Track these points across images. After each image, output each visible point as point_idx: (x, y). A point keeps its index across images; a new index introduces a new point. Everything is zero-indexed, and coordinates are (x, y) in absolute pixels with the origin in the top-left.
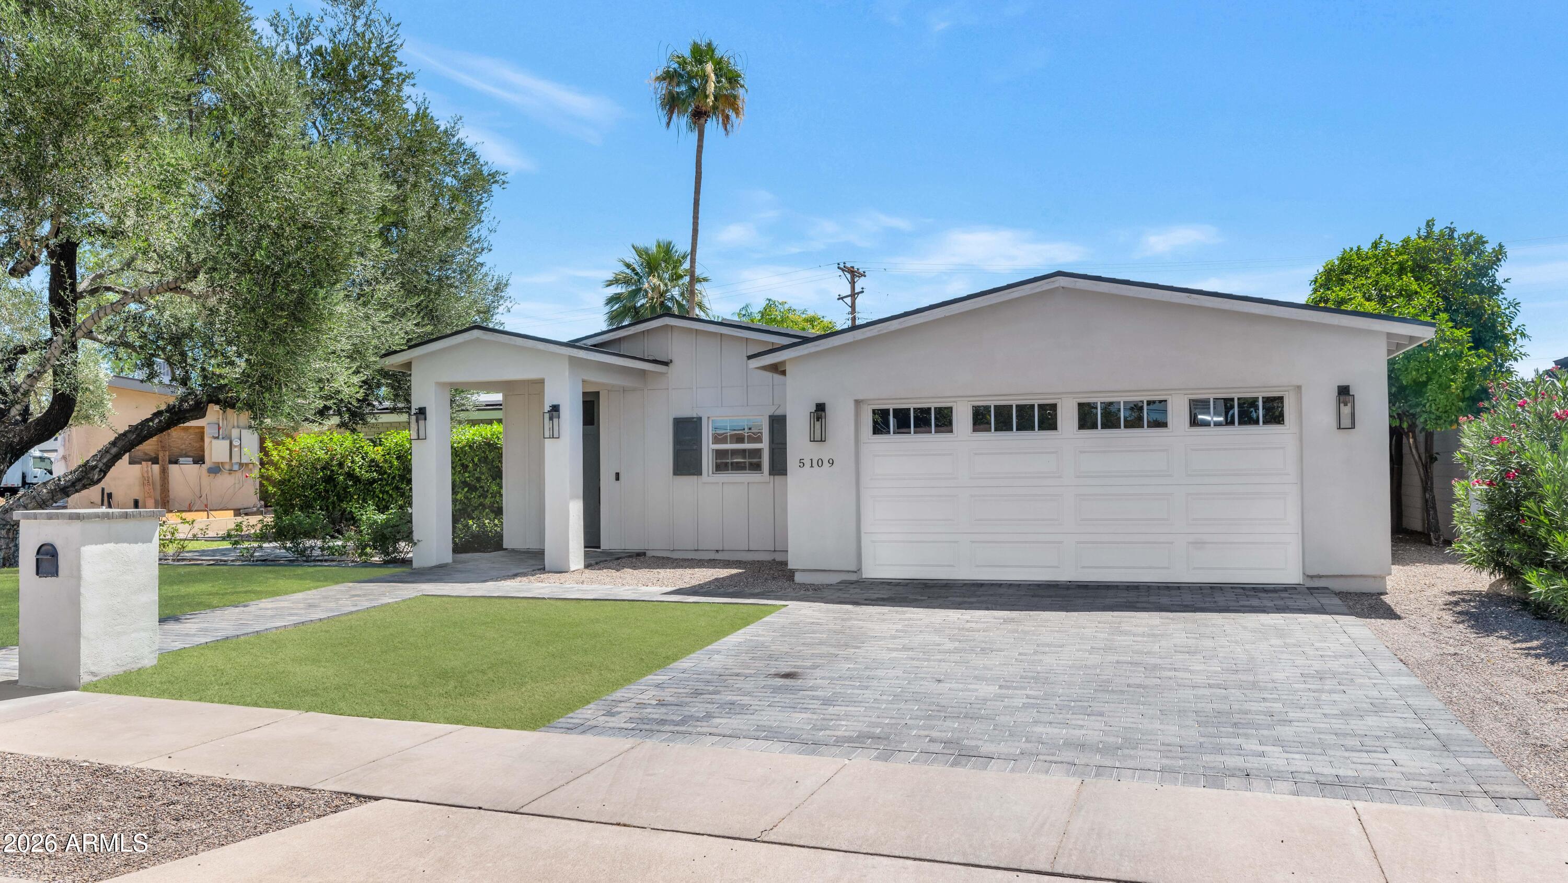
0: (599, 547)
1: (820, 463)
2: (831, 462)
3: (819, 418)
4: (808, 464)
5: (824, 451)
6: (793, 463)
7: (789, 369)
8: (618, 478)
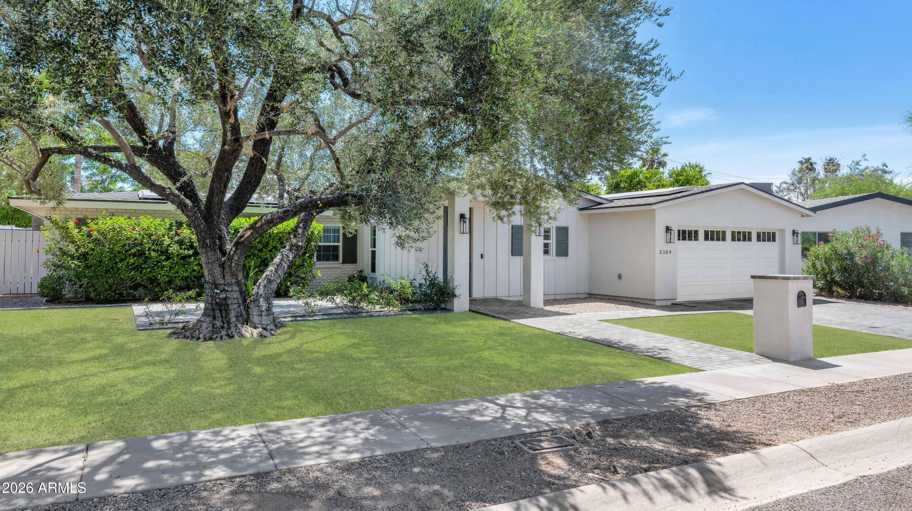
1: (667, 252)
2: (670, 252)
4: (663, 252)
5: (669, 247)
6: (657, 252)
7: (656, 211)
8: (482, 257)
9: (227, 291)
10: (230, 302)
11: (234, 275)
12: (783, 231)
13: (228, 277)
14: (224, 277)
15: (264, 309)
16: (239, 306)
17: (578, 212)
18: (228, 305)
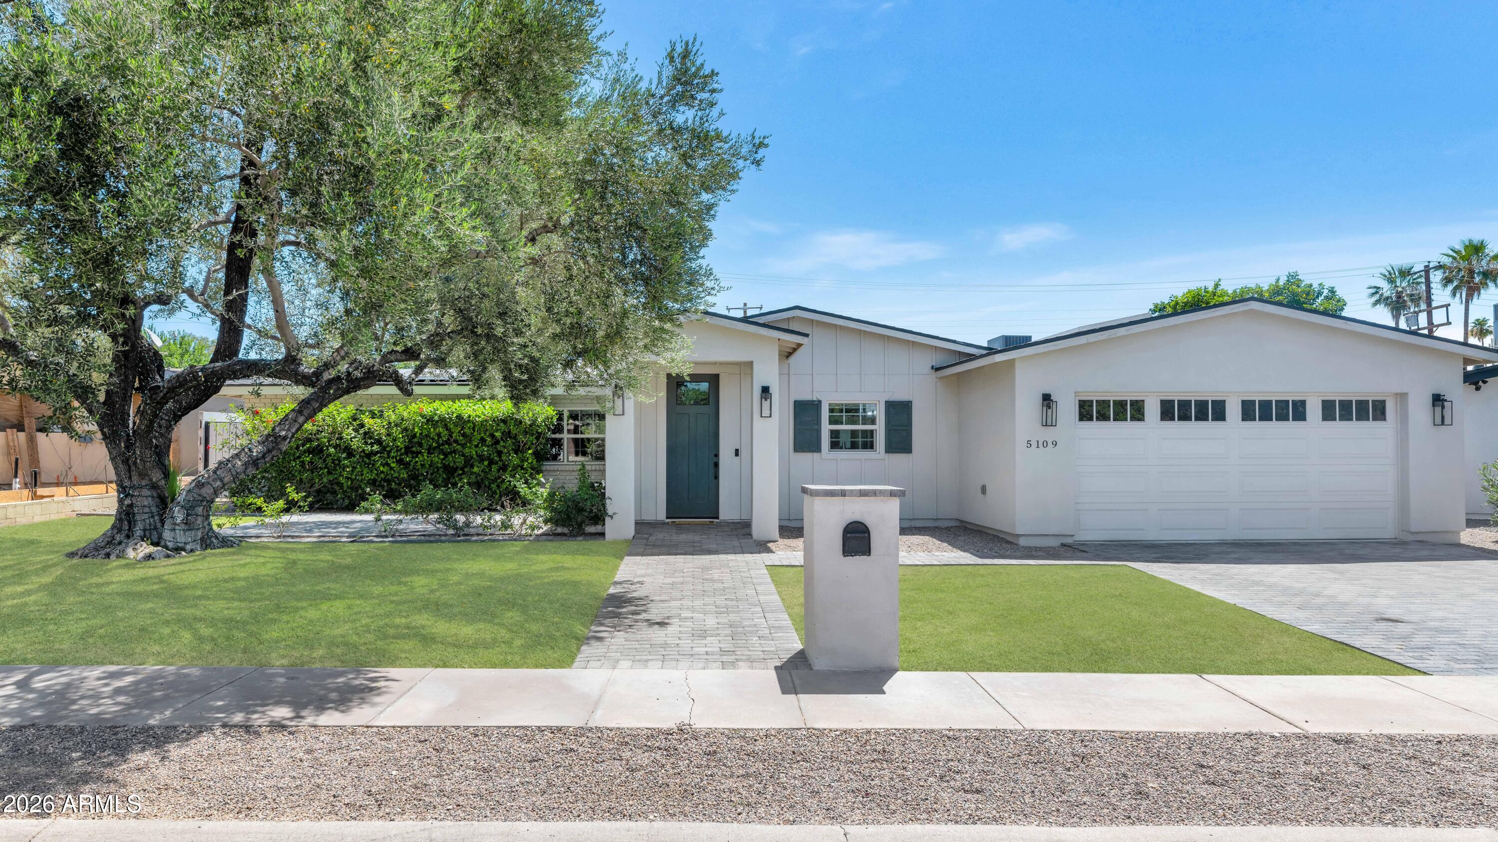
0: (718, 518)
1: (1045, 444)
2: (1055, 444)
3: (1049, 407)
4: (1034, 444)
5: (1049, 434)
6: (1021, 444)
7: (1018, 365)
8: (737, 454)
9: (132, 496)
10: (136, 510)
11: (142, 475)
12: (1402, 397)
13: (135, 479)
14: (130, 478)
15: (179, 521)
16: (153, 517)
17: (934, 375)
18: (134, 515)
